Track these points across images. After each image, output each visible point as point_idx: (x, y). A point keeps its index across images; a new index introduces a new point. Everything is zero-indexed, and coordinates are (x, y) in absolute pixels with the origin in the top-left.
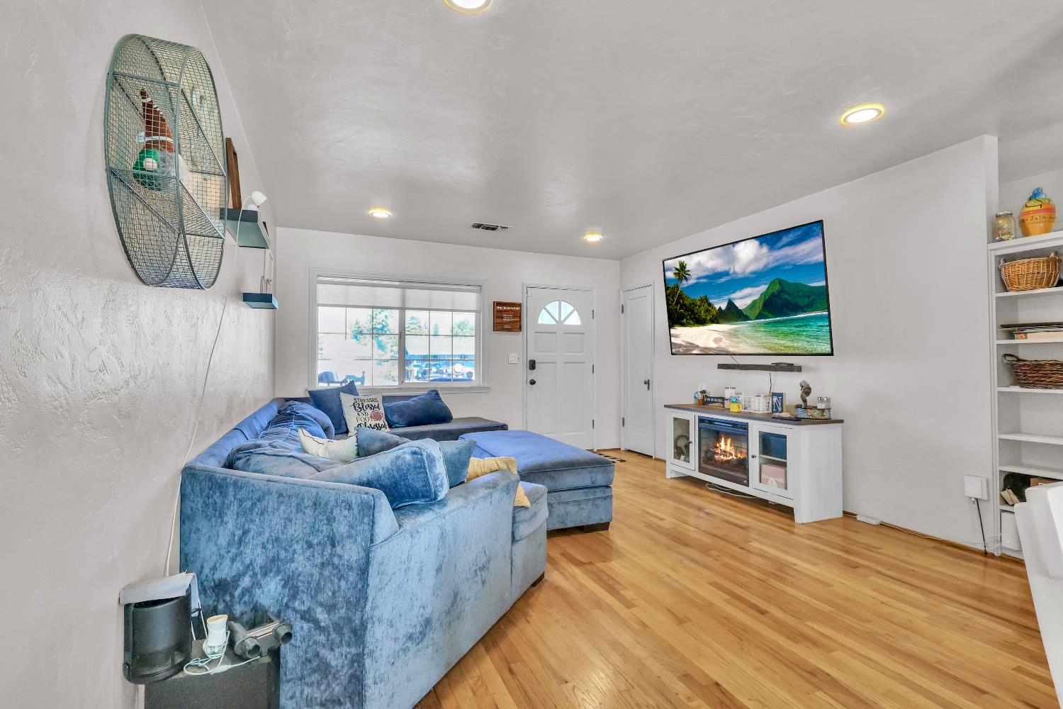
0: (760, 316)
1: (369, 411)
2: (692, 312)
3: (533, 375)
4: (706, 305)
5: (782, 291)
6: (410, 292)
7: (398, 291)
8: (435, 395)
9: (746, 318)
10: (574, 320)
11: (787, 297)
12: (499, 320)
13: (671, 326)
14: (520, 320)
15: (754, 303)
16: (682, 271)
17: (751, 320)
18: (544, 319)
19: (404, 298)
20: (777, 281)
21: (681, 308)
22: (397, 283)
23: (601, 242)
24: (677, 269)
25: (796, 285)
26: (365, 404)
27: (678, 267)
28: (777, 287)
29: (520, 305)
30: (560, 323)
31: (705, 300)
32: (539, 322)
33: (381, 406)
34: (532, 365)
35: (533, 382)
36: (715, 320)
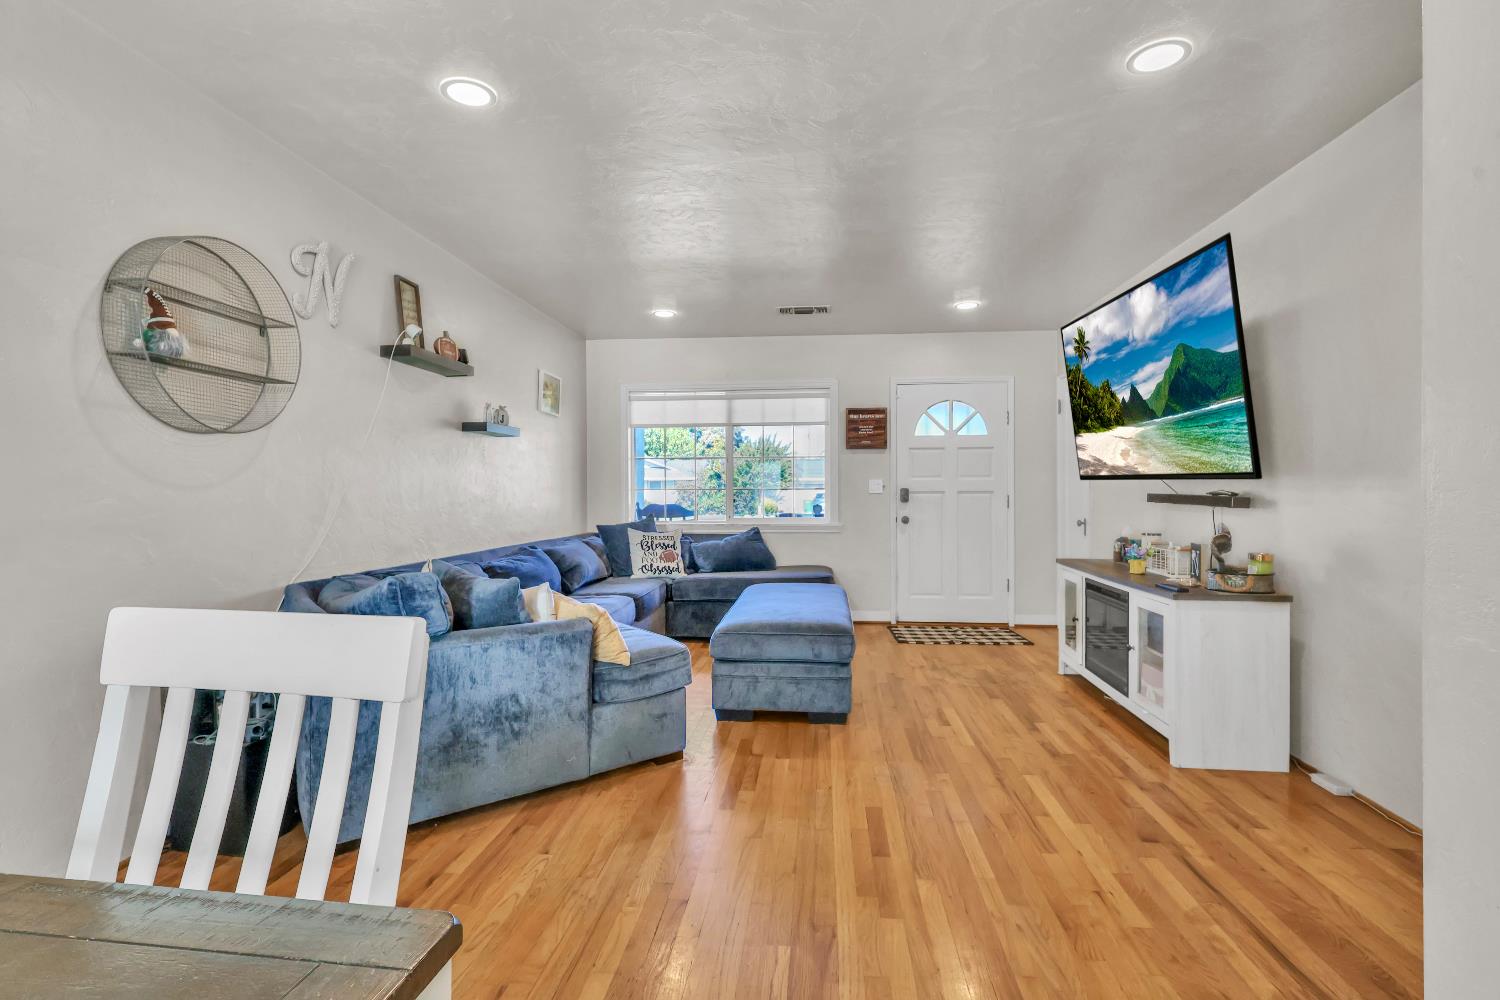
0: (1168, 411)
1: (659, 551)
2: (1096, 406)
3: (906, 510)
4: (1109, 396)
5: (1187, 365)
6: (738, 404)
7: (723, 404)
8: (756, 534)
9: (1152, 415)
10: (978, 428)
11: (1194, 374)
12: (854, 434)
13: (1077, 433)
14: (885, 433)
15: (1159, 386)
16: (1081, 342)
17: (1158, 418)
18: (925, 429)
19: (730, 412)
20: (1181, 349)
21: (1085, 403)
22: (724, 393)
23: (979, 310)
24: (1076, 341)
25: (1204, 352)
26: (656, 542)
27: (1077, 338)
28: (1182, 360)
29: (883, 411)
30: (951, 433)
31: (1107, 387)
32: (917, 434)
33: (678, 545)
34: (905, 496)
35: (906, 520)
36: (1120, 422)
